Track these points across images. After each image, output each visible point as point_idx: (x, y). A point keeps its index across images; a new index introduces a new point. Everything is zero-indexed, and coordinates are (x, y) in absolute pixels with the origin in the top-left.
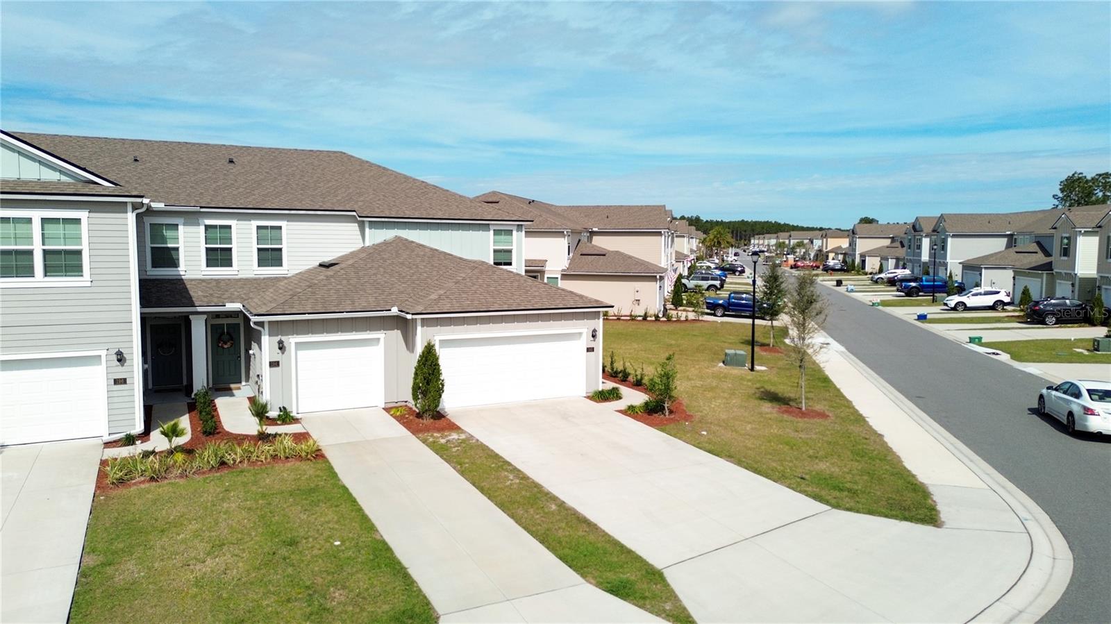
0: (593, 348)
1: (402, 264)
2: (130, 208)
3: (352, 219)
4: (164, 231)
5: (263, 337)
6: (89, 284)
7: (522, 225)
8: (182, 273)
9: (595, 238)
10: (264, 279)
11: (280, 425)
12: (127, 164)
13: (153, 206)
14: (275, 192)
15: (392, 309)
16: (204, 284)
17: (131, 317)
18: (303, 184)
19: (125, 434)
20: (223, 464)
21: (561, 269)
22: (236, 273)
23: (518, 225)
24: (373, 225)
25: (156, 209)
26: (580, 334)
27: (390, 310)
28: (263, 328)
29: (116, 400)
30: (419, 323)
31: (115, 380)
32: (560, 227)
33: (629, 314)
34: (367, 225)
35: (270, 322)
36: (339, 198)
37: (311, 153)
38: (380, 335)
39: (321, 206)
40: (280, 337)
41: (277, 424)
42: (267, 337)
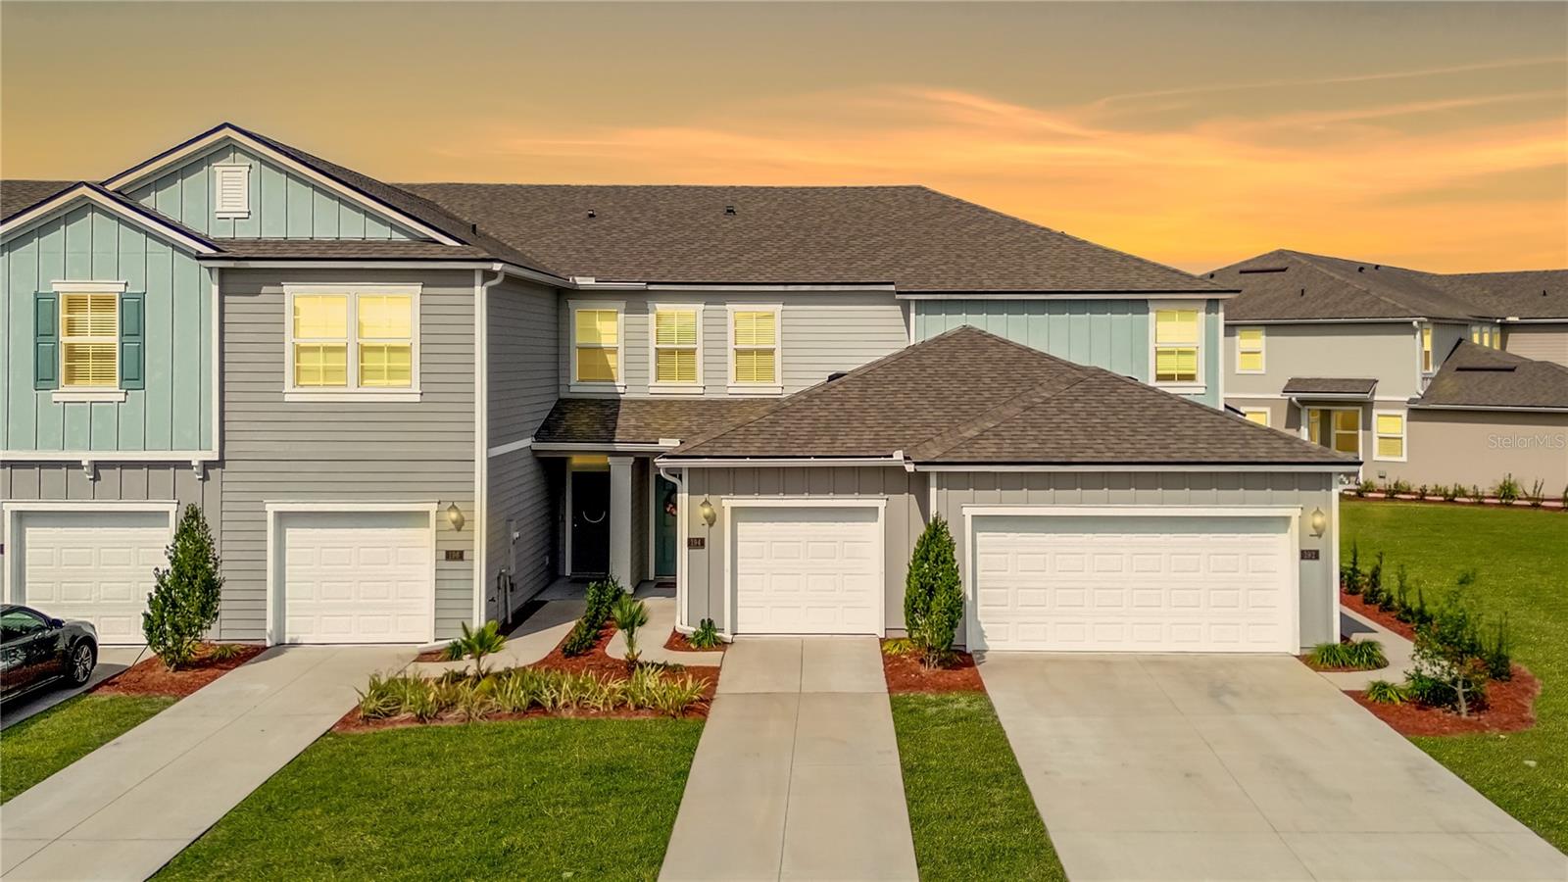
0: (1317, 552)
1: (953, 375)
2: (478, 279)
3: (887, 298)
4: (598, 323)
5: (679, 495)
6: (417, 398)
7: (1217, 300)
8: (621, 390)
9: (1512, 337)
10: (744, 401)
11: (693, 651)
12: (576, 222)
13: (578, 283)
14: (776, 256)
15: (894, 455)
16: (648, 408)
17: (474, 453)
18: (828, 243)
19: (451, 641)
20: (535, 706)
21: (1407, 399)
22: (701, 391)
23: (1209, 300)
24: (924, 307)
25: (581, 288)
26: (1286, 520)
27: (891, 456)
28: (680, 478)
29: (447, 585)
30: (933, 480)
31: (447, 552)
32: (1406, 314)
33: (1561, 496)
34: (913, 308)
35: (690, 470)
36: (878, 262)
37: (867, 191)
38: (879, 502)
39: (840, 277)
40: (706, 495)
41: (689, 649)
42: (686, 495)
